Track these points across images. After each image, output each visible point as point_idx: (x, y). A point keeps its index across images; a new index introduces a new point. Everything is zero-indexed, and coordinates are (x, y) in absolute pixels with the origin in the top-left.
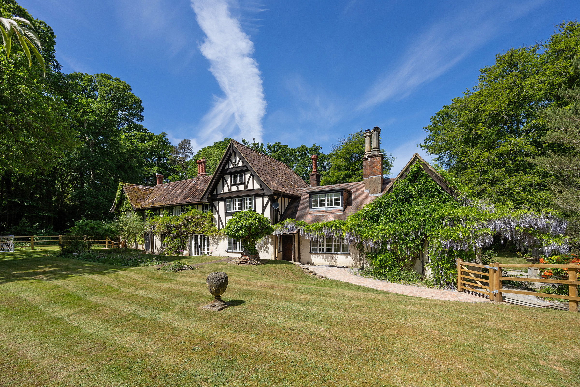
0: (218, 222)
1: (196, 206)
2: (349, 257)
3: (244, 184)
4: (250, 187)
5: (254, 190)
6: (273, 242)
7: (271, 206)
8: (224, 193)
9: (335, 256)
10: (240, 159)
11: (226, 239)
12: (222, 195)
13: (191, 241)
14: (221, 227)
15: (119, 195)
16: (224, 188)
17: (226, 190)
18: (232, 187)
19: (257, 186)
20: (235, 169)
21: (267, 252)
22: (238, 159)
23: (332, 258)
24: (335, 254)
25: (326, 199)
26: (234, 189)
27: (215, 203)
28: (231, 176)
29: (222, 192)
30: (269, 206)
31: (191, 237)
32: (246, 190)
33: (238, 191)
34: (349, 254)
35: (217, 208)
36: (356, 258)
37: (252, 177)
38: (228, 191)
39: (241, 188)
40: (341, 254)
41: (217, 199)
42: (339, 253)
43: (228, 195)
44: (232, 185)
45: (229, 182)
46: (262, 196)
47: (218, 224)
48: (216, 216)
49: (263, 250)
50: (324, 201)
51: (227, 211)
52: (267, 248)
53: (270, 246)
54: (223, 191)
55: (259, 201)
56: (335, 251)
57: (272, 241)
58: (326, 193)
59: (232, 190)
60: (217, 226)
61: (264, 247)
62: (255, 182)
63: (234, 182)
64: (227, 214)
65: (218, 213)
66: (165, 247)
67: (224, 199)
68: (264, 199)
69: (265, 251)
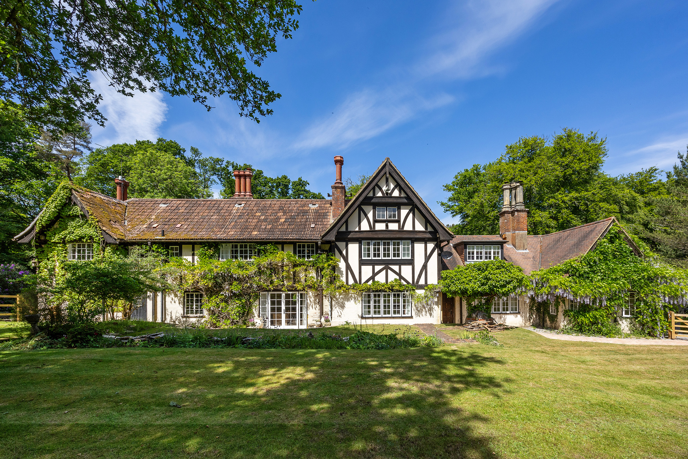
0: (344, 273)
1: (280, 247)
2: (519, 316)
3: (398, 221)
4: (408, 227)
5: (414, 232)
6: (441, 302)
7: (439, 255)
8: (360, 232)
9: (503, 316)
10: (396, 187)
11: (360, 299)
12: (358, 233)
13: (264, 303)
14: (351, 281)
15: (55, 207)
16: (362, 224)
17: (365, 226)
18: (377, 224)
19: (419, 227)
20: (387, 199)
21: (431, 315)
22: (392, 186)
23: (501, 318)
24: (503, 313)
25: (484, 251)
26: (381, 227)
27: (341, 245)
28: (374, 208)
29: (357, 229)
30: (435, 254)
31: (265, 297)
32: (401, 230)
33: (387, 231)
34: (519, 313)
35: (344, 252)
36: (525, 317)
37: (411, 215)
38: (368, 228)
39: (393, 227)
40: (511, 313)
41: (347, 238)
42: (508, 312)
43: (370, 235)
44: (375, 221)
45: (370, 215)
46: (425, 241)
47: (344, 275)
48: (342, 265)
49: (424, 313)
50: (481, 253)
51: (363, 258)
52: (431, 309)
53: (435, 307)
54: (360, 228)
55: (419, 247)
56: (504, 310)
57: (438, 300)
58: (484, 245)
59: (377, 229)
60: (344, 279)
61: (427, 309)
62: (416, 221)
63: (379, 217)
64: (362, 263)
65: (346, 259)
66: (195, 315)
67: (358, 240)
68: (428, 245)
69: (428, 314)
